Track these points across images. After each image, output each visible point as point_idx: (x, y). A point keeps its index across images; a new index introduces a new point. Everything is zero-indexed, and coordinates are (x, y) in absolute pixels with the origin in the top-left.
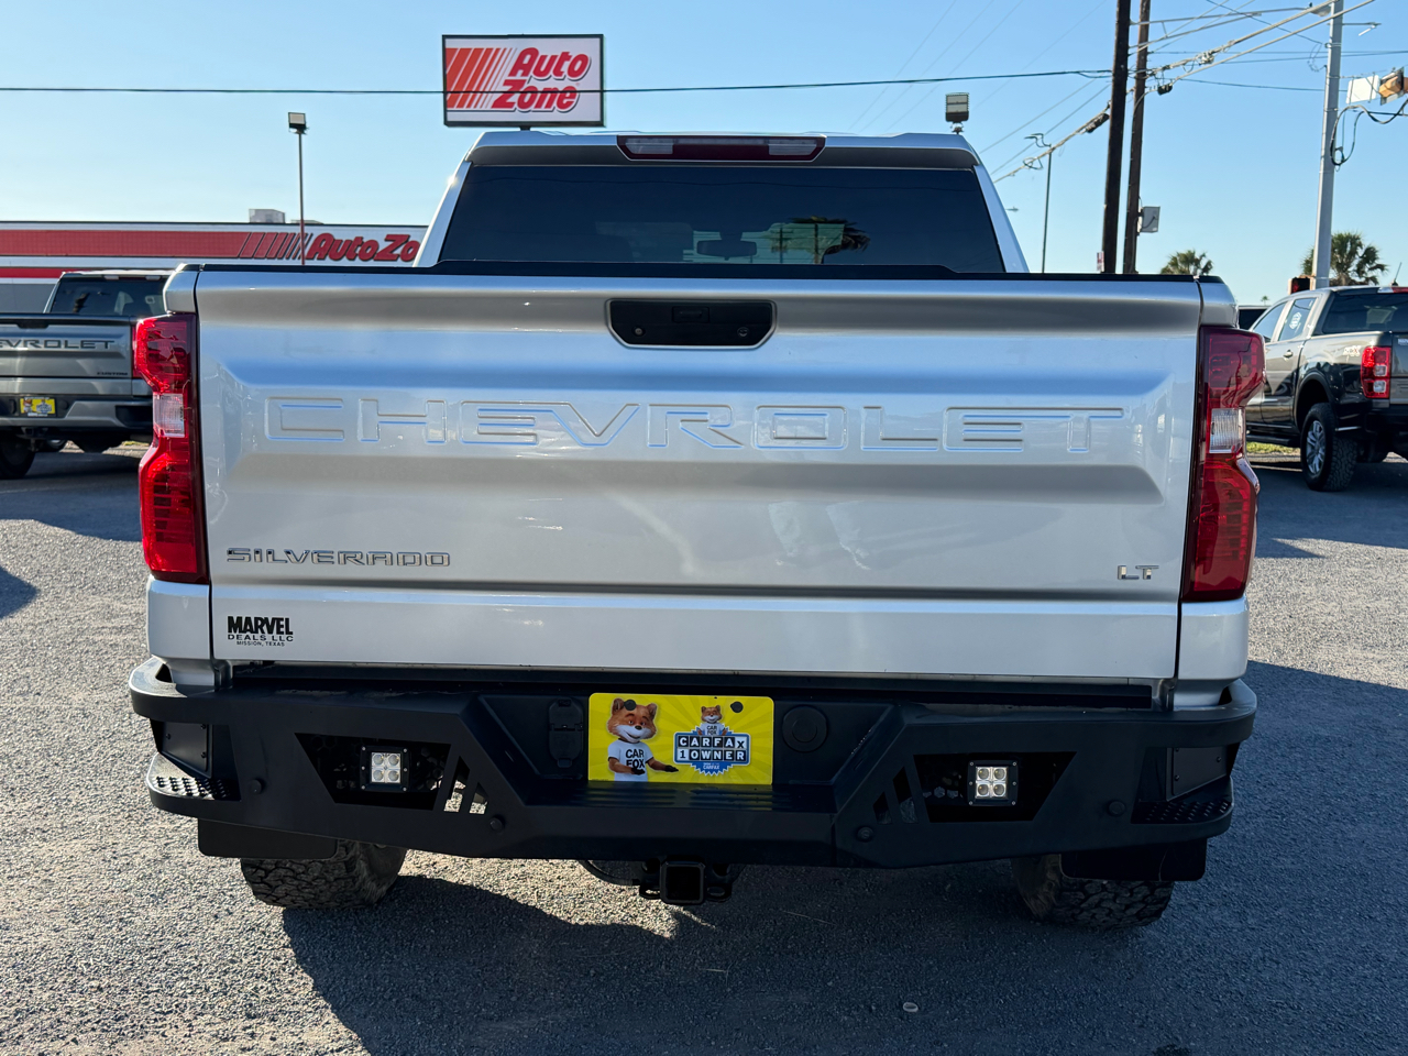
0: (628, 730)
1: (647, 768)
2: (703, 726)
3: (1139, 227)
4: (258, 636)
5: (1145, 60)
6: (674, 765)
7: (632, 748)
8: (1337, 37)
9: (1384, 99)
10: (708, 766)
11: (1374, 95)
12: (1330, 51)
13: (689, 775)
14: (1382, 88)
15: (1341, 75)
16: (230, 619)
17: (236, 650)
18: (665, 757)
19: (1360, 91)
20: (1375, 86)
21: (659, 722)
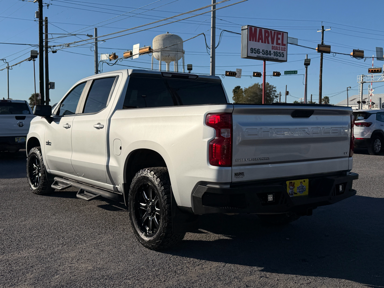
0: (291, 187)
1: (293, 194)
2: (300, 185)
3: (49, 87)
4: (239, 176)
5: (47, 44)
6: (297, 193)
7: (292, 190)
8: (96, 43)
9: (110, 60)
10: (301, 192)
11: (108, 59)
12: (95, 46)
13: (299, 194)
14: (110, 57)
15: (98, 53)
16: (235, 173)
17: (235, 180)
18: (296, 192)
19: (104, 57)
20: (108, 57)
21: (295, 185)
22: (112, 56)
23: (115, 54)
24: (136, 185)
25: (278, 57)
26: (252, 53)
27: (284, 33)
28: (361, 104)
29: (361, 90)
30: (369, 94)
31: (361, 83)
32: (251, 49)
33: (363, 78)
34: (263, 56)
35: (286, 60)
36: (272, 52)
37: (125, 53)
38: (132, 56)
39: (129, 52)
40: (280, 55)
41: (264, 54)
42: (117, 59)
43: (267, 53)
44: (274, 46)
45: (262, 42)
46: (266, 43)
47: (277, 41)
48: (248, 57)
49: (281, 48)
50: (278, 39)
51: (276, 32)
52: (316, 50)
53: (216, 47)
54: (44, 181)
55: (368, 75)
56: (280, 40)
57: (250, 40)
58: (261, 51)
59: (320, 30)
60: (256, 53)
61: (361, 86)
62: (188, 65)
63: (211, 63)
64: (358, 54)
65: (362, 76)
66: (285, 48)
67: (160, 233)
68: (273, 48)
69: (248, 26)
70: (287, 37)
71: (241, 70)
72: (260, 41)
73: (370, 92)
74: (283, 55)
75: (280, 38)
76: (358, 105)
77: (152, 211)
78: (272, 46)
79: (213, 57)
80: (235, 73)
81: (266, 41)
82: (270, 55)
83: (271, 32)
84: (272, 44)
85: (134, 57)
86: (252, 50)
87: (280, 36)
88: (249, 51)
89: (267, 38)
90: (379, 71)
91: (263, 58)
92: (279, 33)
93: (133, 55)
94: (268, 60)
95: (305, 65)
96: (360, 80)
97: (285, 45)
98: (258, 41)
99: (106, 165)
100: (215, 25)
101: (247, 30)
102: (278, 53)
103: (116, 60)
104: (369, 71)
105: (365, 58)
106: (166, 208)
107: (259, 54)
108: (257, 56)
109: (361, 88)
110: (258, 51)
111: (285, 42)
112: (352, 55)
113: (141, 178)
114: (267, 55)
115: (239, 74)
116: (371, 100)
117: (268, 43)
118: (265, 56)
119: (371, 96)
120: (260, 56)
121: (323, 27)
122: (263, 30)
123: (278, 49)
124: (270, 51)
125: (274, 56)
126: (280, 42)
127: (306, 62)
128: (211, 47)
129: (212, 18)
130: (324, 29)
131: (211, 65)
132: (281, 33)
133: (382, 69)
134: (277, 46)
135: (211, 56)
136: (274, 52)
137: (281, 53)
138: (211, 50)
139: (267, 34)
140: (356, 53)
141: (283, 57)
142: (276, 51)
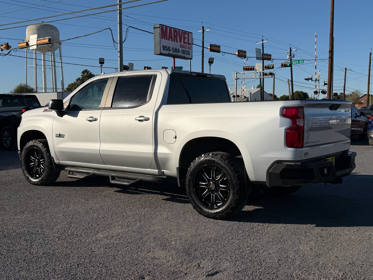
4: (306, 155)
9: (2, 50)
14: (2, 47)
16: (304, 153)
22: (4, 46)
23: (7, 44)
24: (197, 168)
25: (185, 55)
26: (164, 50)
27: (190, 33)
28: (235, 98)
29: (235, 86)
30: (242, 89)
31: (235, 79)
32: (163, 46)
33: (237, 74)
34: (173, 53)
35: (191, 58)
36: (180, 50)
37: (20, 43)
38: (28, 47)
39: (24, 43)
40: (186, 53)
41: (174, 52)
42: (10, 49)
43: (176, 50)
44: (182, 45)
45: (172, 40)
46: (175, 42)
47: (184, 41)
48: (161, 54)
49: (187, 47)
50: (185, 38)
51: (183, 31)
52: (209, 49)
53: (123, 42)
54: (49, 172)
55: (241, 73)
56: (186, 39)
57: (162, 38)
58: (171, 49)
59: (201, 30)
60: (167, 51)
61: (235, 82)
62: (100, 58)
63: (119, 58)
64: (242, 54)
65: (236, 73)
66: (190, 46)
67: (230, 204)
68: (181, 46)
69: (160, 24)
70: (192, 38)
71: (133, 64)
72: (170, 39)
73: (242, 88)
74: (189, 53)
75: (186, 37)
76: (233, 99)
77: (216, 188)
78: (180, 44)
79: (121, 52)
80: (127, 67)
81: (175, 40)
82: (179, 53)
83: (179, 32)
84: (180, 43)
85: (31, 48)
86: (164, 48)
87: (186, 36)
88: (162, 48)
89: (175, 37)
90: (252, 69)
91: (173, 55)
92: (185, 32)
93: (30, 45)
94: (176, 58)
95: (209, 63)
96: (235, 77)
97: (190, 44)
98: (169, 40)
99: (153, 152)
100: (122, 22)
101: (159, 28)
102: (185, 51)
103: (9, 51)
104: (244, 69)
105: (247, 58)
106: (238, 184)
107: (170, 51)
108: (168, 53)
109: (235, 84)
110: (169, 49)
111: (190, 42)
112: (237, 55)
113: (205, 161)
114: (176, 53)
115: (131, 68)
116: (243, 94)
117: (177, 42)
118: (174, 53)
119: (243, 91)
120: (171, 54)
121: (203, 27)
122: (172, 29)
123: (185, 47)
124: (179, 49)
125: (182, 54)
126: (186, 41)
127: (210, 61)
128: (119, 42)
129: (118, 14)
130: (204, 30)
131: (119, 60)
132: (187, 33)
133: (255, 68)
134: (184, 44)
135: (119, 51)
136: (182, 50)
137: (187, 51)
138: (119, 45)
139: (176, 33)
140: (241, 53)
141: (189, 55)
142: (183, 49)
